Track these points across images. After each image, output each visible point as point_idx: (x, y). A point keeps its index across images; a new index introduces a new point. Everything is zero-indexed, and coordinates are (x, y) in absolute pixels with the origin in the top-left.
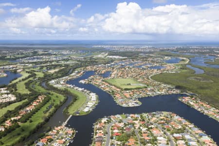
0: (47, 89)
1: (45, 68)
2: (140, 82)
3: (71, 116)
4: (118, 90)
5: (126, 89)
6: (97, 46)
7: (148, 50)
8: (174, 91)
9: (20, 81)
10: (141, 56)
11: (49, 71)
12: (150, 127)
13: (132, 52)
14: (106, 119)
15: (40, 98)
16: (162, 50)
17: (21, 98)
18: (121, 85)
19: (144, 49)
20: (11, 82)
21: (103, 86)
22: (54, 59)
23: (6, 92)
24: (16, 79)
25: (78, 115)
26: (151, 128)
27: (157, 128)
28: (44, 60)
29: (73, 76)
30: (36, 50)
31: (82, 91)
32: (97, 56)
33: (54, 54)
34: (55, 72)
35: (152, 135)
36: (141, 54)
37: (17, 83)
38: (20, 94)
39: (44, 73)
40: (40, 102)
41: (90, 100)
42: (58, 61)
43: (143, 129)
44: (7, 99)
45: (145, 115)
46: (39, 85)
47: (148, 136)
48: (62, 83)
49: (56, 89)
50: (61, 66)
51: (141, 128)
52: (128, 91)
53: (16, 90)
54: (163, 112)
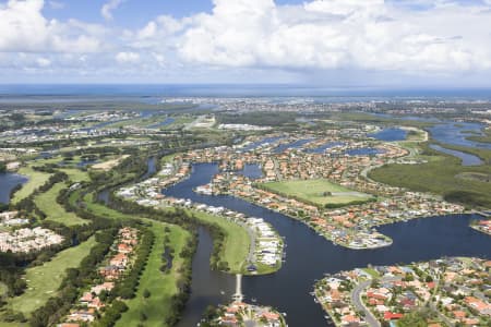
0: (126, 213)
1: (77, 159)
2: (349, 188)
3: (239, 276)
4: (311, 207)
5: (330, 207)
6: (173, 100)
7: (311, 110)
8: (446, 207)
9: (36, 193)
10: (304, 124)
11: (95, 166)
12: (456, 293)
13: (274, 115)
14: (336, 280)
15: (128, 235)
16: (345, 110)
17: (74, 236)
18: (309, 196)
19: (298, 106)
20: (12, 197)
21: (267, 200)
22: (84, 134)
23: (18, 221)
24: (19, 188)
25: (255, 273)
26: (461, 297)
27: (472, 295)
28: (59, 138)
29: (168, 177)
30: (16, 111)
31: (223, 213)
32: (191, 125)
33: (75, 122)
34: (115, 168)
35: (474, 312)
36: (302, 120)
37: (31, 197)
38: (62, 226)
39: (84, 170)
40: (131, 245)
41: (259, 235)
42: (98, 139)
43: (443, 300)
44: (37, 240)
45: (422, 267)
46: (95, 203)
47: (467, 317)
48: (153, 194)
49: (149, 211)
50: (115, 151)
51: (438, 297)
52: (338, 211)
53: (45, 216)
54: (460, 258)
